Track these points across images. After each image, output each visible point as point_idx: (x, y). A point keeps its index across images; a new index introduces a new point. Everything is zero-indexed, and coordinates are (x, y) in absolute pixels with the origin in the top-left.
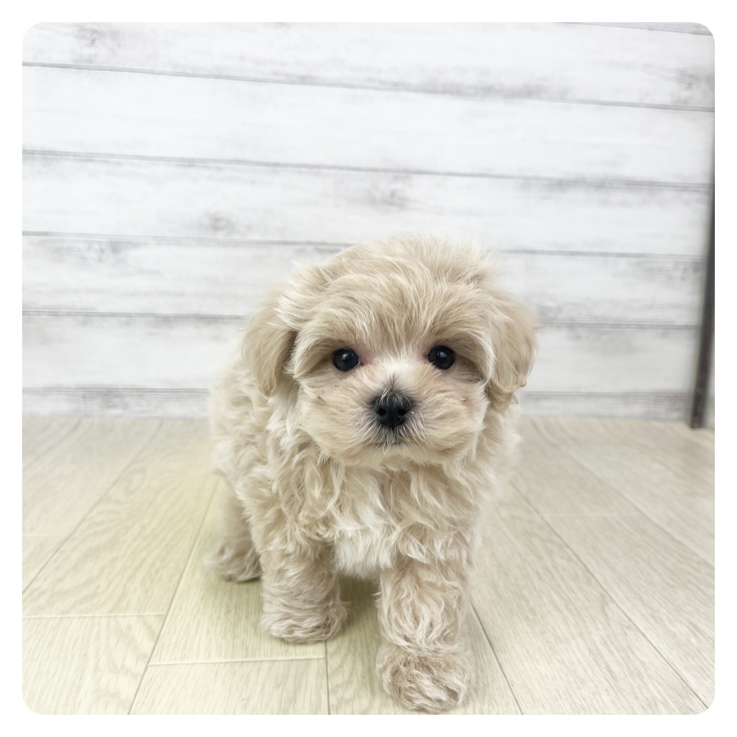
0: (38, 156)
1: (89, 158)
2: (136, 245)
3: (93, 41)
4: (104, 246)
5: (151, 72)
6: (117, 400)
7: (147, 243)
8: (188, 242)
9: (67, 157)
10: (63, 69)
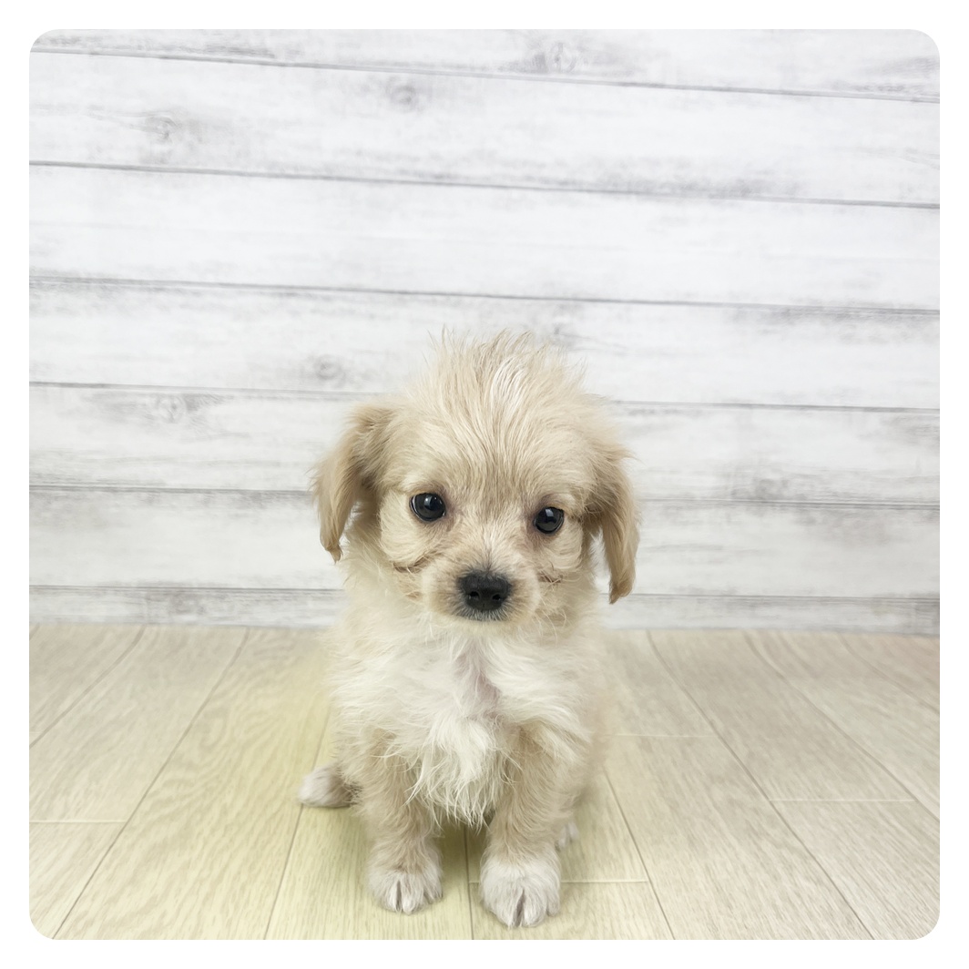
0: (93, 285)
1: (159, 287)
2: (218, 400)
3: (167, 134)
4: (176, 402)
5: (240, 174)
6: (191, 603)
7: (232, 397)
8: (285, 395)
9: (132, 286)
10: (128, 172)
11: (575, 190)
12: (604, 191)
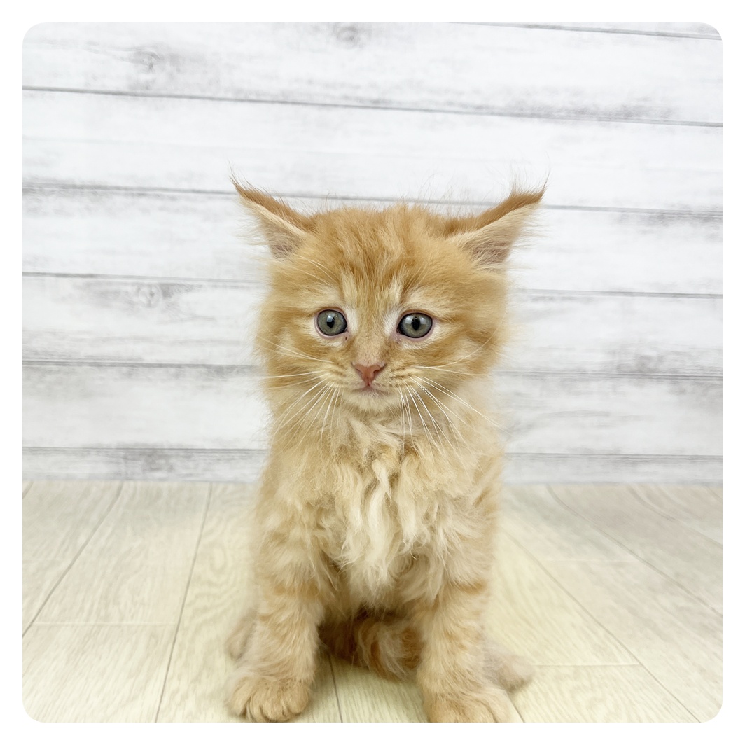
0: (86, 191)
1: (142, 192)
2: (189, 288)
3: (151, 66)
4: (154, 290)
5: (211, 99)
6: (162, 462)
7: (201, 286)
8: (245, 285)
9: (118, 191)
10: (117, 96)
11: (488, 114)
12: (512, 115)
